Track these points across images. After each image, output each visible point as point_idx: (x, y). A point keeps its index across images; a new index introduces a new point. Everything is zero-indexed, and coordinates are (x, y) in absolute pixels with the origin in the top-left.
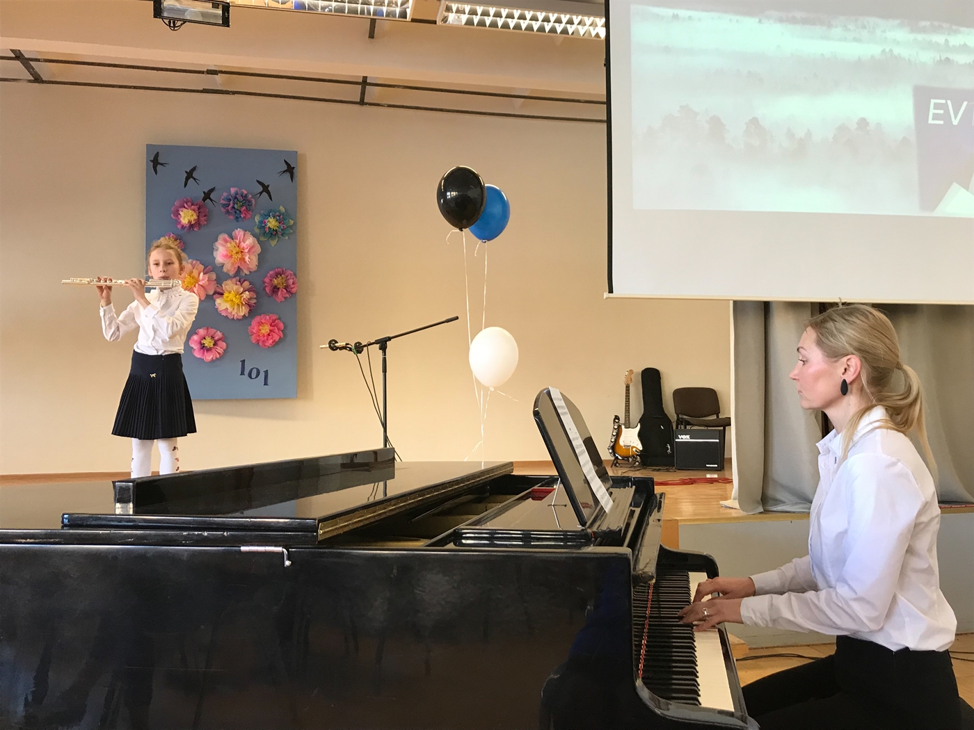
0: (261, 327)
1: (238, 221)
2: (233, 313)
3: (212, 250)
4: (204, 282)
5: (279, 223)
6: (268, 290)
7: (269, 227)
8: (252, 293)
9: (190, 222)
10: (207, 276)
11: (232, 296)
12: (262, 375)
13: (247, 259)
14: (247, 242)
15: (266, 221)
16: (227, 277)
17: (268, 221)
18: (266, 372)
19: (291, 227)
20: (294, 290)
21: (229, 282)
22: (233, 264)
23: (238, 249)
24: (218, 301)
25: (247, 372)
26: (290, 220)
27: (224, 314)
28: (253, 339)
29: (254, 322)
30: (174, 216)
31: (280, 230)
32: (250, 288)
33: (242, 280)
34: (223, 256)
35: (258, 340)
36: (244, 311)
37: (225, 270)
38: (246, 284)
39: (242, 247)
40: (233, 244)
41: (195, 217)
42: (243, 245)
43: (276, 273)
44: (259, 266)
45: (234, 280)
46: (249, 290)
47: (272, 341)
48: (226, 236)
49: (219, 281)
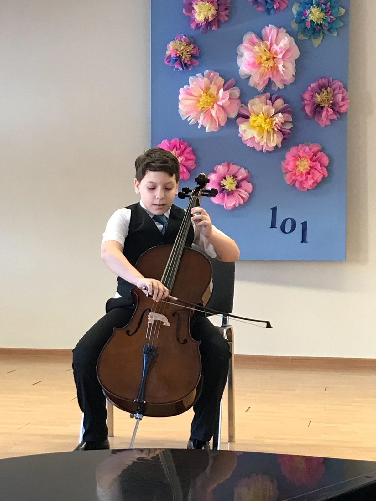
0: (298, 163)
1: (269, 14)
2: (262, 144)
3: (234, 55)
4: (224, 101)
5: (325, 13)
6: (308, 110)
7: (311, 21)
8: (286, 115)
9: (206, 19)
10: (228, 92)
11: (260, 120)
12: (299, 228)
13: (280, 67)
14: (282, 44)
15: (308, 12)
16: (254, 93)
17: (311, 12)
18: (304, 224)
19: (340, 18)
20: (343, 109)
21: (256, 100)
22: (262, 75)
23: (268, 54)
24: (243, 127)
25: (278, 224)
26: (341, 9)
27: (249, 144)
28: (287, 179)
29: (289, 156)
30: (186, 11)
31: (327, 24)
32: (285, 108)
33: (274, 97)
34: (249, 64)
35: (294, 181)
36: (275, 140)
37: (251, 83)
38: (279, 103)
39: (274, 50)
40: (263, 47)
41: (213, 12)
42: (276, 48)
43: (319, 85)
44: (297, 75)
45: (263, 97)
46: (283, 111)
47: (312, 181)
48: (253, 35)
49: (244, 99)
